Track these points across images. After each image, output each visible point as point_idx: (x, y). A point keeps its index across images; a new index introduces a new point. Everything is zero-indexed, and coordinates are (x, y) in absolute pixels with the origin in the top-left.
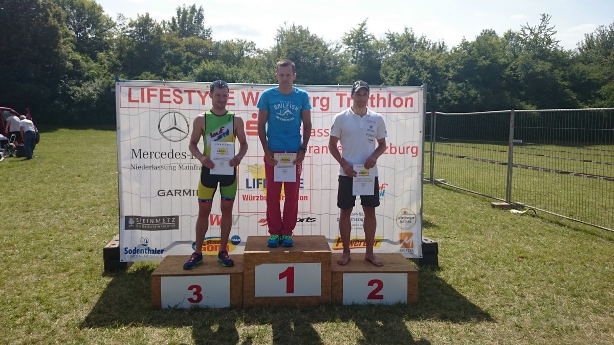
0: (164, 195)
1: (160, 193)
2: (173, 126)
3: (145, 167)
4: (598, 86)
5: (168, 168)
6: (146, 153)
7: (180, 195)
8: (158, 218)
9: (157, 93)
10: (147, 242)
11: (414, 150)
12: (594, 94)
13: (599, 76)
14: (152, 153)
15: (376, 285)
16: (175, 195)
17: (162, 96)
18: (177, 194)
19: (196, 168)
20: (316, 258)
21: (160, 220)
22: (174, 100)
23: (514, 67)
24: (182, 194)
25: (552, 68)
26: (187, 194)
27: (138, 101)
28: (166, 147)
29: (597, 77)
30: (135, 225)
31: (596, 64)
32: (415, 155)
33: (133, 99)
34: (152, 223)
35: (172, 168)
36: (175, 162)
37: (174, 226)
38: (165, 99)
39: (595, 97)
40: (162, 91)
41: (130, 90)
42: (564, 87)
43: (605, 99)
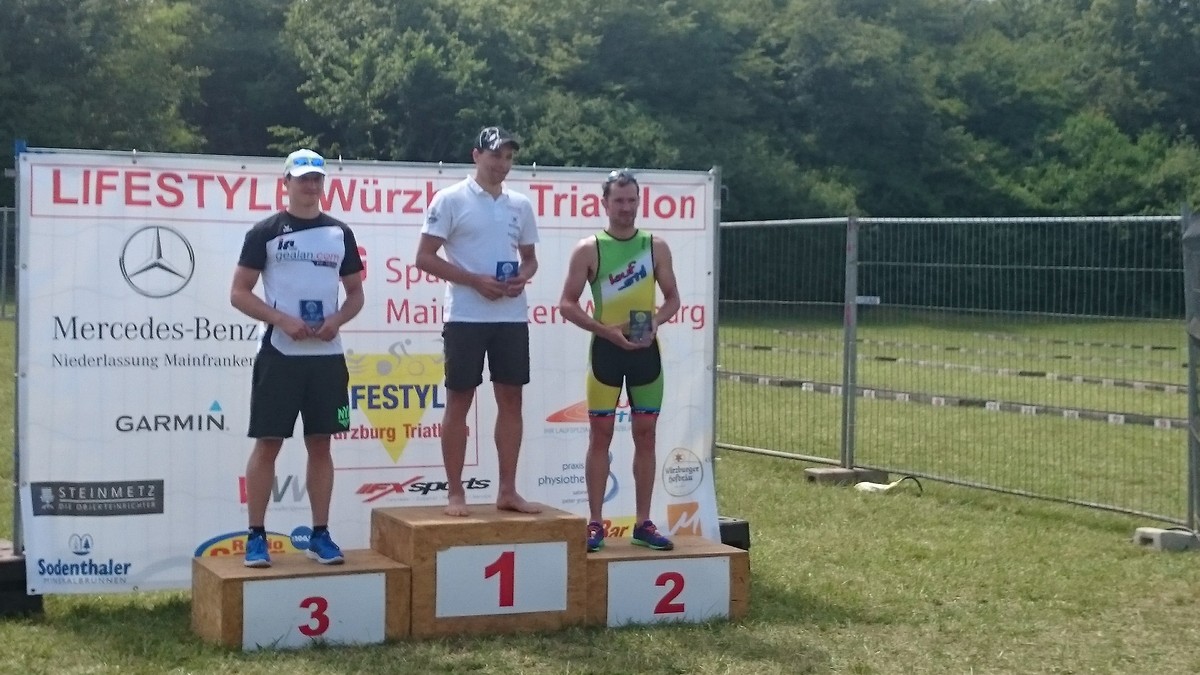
0: (132, 428)
1: (124, 424)
2: (154, 260)
3: (85, 362)
4: (1055, 118)
5: (141, 363)
6: (88, 327)
7: (167, 429)
8: (116, 485)
9: (119, 181)
10: (87, 546)
11: (698, 314)
12: (1044, 146)
13: (1057, 82)
14: (104, 328)
15: (670, 584)
16: (156, 429)
17: (129, 188)
18: (161, 427)
19: (207, 361)
20: (556, 532)
21: (120, 489)
22: (160, 200)
23: (774, 42)
24: (171, 425)
25: (904, 49)
26: (183, 426)
27: (75, 202)
28: (137, 311)
29: (1049, 86)
30: (55, 503)
31: (1046, 39)
32: (699, 324)
33: (63, 195)
34: (102, 498)
35: (151, 363)
36: (157, 348)
37: (153, 505)
38: (136, 195)
39: (1048, 156)
40: (129, 176)
41: (57, 176)
42: (948, 121)
43: (1078, 166)
